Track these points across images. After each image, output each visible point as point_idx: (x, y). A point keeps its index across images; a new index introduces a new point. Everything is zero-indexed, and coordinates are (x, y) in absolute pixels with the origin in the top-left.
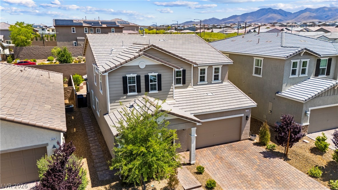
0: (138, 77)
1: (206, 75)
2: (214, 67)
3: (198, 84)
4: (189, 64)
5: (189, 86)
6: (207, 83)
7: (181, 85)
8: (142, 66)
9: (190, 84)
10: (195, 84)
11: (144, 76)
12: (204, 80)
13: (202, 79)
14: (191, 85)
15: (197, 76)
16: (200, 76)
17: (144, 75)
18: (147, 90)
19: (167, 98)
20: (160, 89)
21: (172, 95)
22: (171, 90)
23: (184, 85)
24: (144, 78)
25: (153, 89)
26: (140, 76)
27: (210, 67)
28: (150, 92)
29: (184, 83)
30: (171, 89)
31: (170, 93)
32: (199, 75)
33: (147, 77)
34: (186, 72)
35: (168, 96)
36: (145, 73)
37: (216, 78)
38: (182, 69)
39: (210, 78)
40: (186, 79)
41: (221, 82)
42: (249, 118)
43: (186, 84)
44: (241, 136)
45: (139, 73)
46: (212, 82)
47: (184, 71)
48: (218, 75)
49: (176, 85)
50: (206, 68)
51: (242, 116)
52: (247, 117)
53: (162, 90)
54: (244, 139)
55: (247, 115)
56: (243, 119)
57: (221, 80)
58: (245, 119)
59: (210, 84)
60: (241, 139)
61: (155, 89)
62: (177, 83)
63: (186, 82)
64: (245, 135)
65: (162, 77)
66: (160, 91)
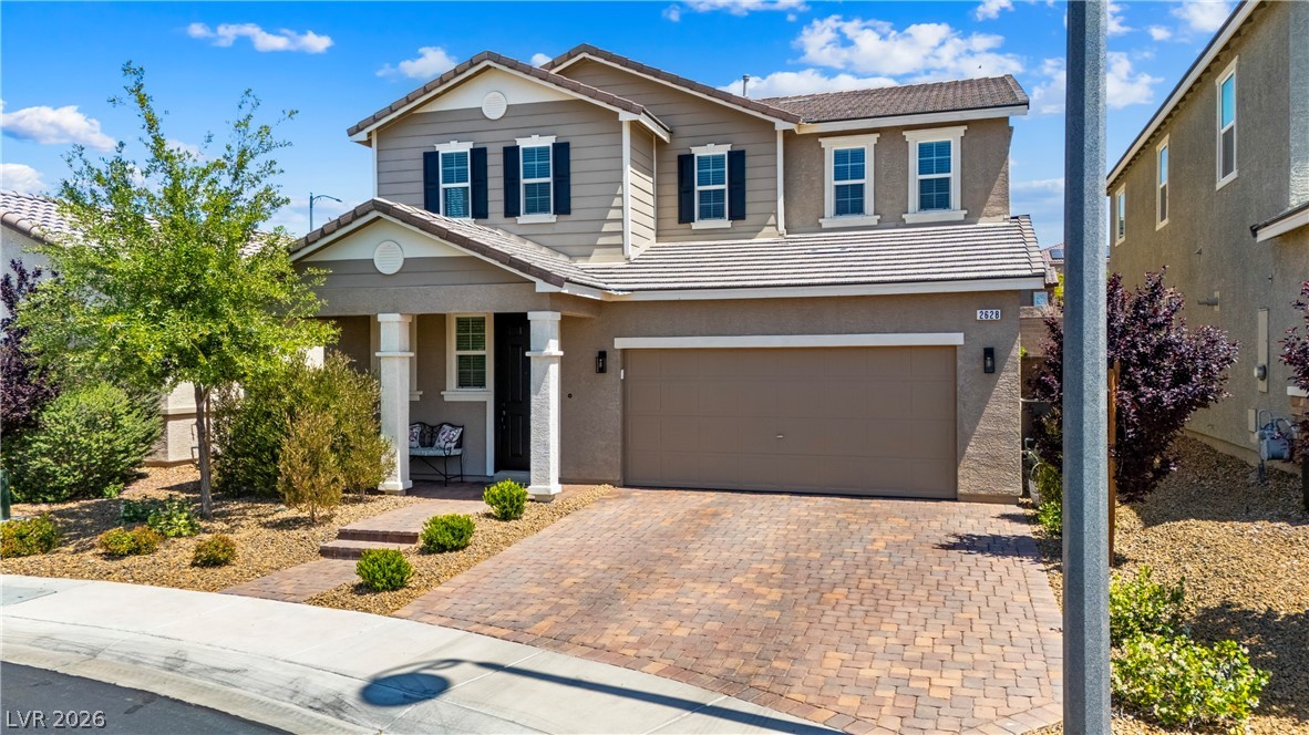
0: (479, 155)
1: (868, 181)
2: (915, 140)
3: (825, 223)
5: (766, 229)
6: (876, 223)
7: (725, 223)
8: (495, 111)
9: (772, 220)
10: (802, 221)
11: (502, 151)
12: (858, 209)
13: (849, 202)
14: (776, 225)
15: (818, 184)
16: (838, 188)
17: (499, 148)
18: (511, 210)
19: (596, 251)
20: (563, 208)
21: (616, 240)
22: (613, 214)
23: (739, 223)
24: (500, 159)
25: (536, 204)
26: (485, 149)
27: (891, 135)
28: (524, 219)
29: (738, 213)
30: (611, 211)
32: (830, 183)
33: (511, 154)
34: (749, 161)
35: (601, 241)
36: (506, 138)
37: (934, 196)
38: (728, 147)
39: (893, 199)
40: (749, 197)
41: (965, 215)
42: (1005, 359)
43: (750, 219)
44: (960, 473)
45: (484, 139)
46: (908, 218)
47: (737, 159)
48: (945, 183)
49: (698, 224)
50: (867, 144)
51: (955, 347)
52: (989, 352)
53: (574, 215)
54: (983, 492)
55: (989, 346)
56: (960, 363)
57: (965, 206)
58: (979, 366)
59: (893, 224)
60: (961, 490)
61: (545, 209)
62: (705, 215)
63: (749, 208)
64: (983, 470)
65: (573, 155)
66: (563, 218)
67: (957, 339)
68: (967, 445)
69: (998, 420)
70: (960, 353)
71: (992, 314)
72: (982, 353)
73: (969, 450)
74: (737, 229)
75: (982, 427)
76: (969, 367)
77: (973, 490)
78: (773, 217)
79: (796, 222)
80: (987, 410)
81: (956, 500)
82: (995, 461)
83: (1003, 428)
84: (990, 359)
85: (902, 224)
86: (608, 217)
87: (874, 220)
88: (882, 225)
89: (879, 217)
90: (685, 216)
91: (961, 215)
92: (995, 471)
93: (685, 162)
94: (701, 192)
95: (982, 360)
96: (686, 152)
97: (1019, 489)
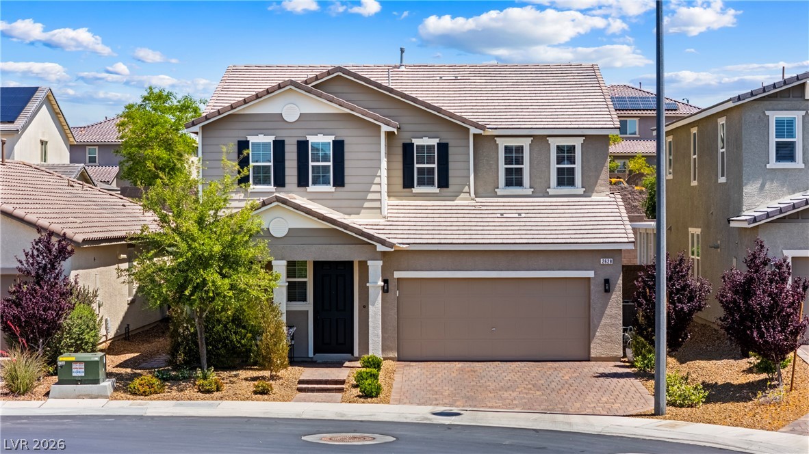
1: (526, 167)
2: (554, 143)
3: (499, 192)
4: (459, 127)
5: (462, 195)
6: (531, 193)
7: (435, 190)
8: (291, 116)
9: (466, 189)
10: (485, 190)
11: (296, 143)
12: (519, 183)
13: (514, 179)
14: (469, 193)
15: (494, 166)
16: (507, 169)
17: (294, 141)
18: (302, 182)
19: (363, 211)
20: (339, 181)
21: (376, 204)
22: (374, 188)
23: (445, 190)
24: (295, 148)
25: (320, 179)
26: (284, 141)
27: (540, 140)
28: (312, 188)
29: (444, 183)
30: (373, 186)
31: (370, 196)
32: (502, 166)
33: (302, 146)
34: (451, 150)
35: (367, 205)
36: (299, 135)
37: (566, 178)
38: (437, 141)
39: (541, 178)
40: (451, 173)
41: (584, 191)
42: (615, 285)
43: (452, 188)
44: (592, 346)
45: (282, 135)
46: (551, 191)
47: (443, 148)
48: (572, 171)
49: (417, 190)
50: (526, 143)
51: (589, 278)
52: (607, 281)
53: (347, 187)
54: (603, 356)
55: (607, 278)
56: (592, 287)
57: (584, 186)
58: (602, 288)
59: (541, 195)
60: (592, 355)
61: (326, 182)
62: (421, 183)
63: (451, 181)
64: (604, 344)
65: (347, 148)
66: (340, 189)
67: (591, 274)
68: (596, 331)
69: (612, 317)
70: (592, 281)
71: (609, 261)
72: (603, 281)
73: (597, 334)
74: (443, 194)
75: (603, 321)
76: (596, 289)
77: (598, 355)
78: (467, 187)
79: (480, 190)
80: (606, 312)
81: (589, 361)
82: (610, 339)
83: (613, 321)
84: (607, 286)
85: (546, 194)
86: (371, 190)
87: (529, 191)
88: (534, 195)
89: (532, 190)
90: (408, 183)
91: (581, 191)
92: (609, 344)
93: (408, 148)
94: (418, 168)
95: (603, 286)
96: (408, 141)
97: (621, 354)
